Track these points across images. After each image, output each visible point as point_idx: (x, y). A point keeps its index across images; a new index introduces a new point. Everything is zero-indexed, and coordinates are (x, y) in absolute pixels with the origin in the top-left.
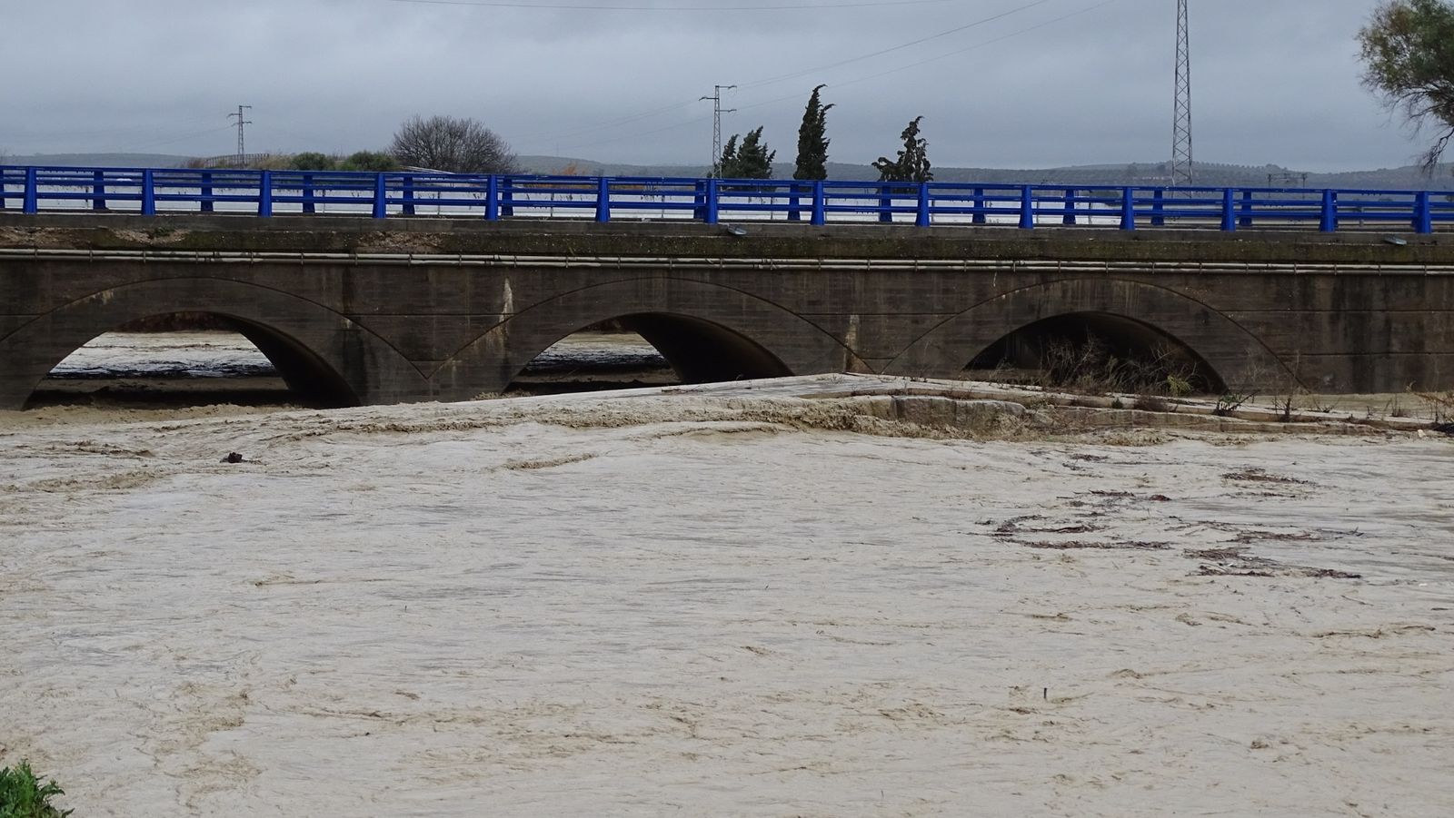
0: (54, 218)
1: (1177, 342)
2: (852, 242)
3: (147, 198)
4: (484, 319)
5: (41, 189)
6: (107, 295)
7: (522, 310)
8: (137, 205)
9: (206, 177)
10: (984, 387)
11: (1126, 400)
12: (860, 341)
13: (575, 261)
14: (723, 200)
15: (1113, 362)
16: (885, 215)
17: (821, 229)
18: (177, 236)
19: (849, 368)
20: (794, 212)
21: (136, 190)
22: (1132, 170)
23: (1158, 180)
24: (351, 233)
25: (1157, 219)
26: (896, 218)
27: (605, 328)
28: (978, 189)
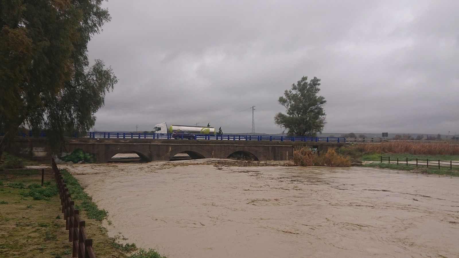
0: (112, 139)
1: (253, 154)
2: (213, 142)
3: (124, 136)
4: (167, 152)
5: (110, 135)
6: (119, 149)
7: (172, 150)
8: (123, 137)
9: (132, 134)
10: (229, 160)
11: (246, 161)
12: (214, 154)
13: (179, 144)
14: (197, 137)
15: (245, 157)
16: (217, 139)
17: (209, 140)
18: (128, 141)
19: (213, 158)
20: (206, 138)
21: (123, 135)
22: (247, 134)
23: (250, 135)
24: (151, 141)
25: (250, 140)
26: (218, 139)
27: (182, 153)
28: (228, 136)
